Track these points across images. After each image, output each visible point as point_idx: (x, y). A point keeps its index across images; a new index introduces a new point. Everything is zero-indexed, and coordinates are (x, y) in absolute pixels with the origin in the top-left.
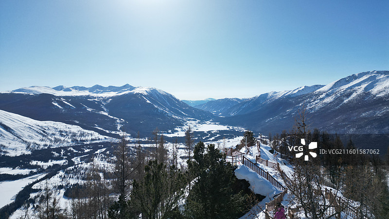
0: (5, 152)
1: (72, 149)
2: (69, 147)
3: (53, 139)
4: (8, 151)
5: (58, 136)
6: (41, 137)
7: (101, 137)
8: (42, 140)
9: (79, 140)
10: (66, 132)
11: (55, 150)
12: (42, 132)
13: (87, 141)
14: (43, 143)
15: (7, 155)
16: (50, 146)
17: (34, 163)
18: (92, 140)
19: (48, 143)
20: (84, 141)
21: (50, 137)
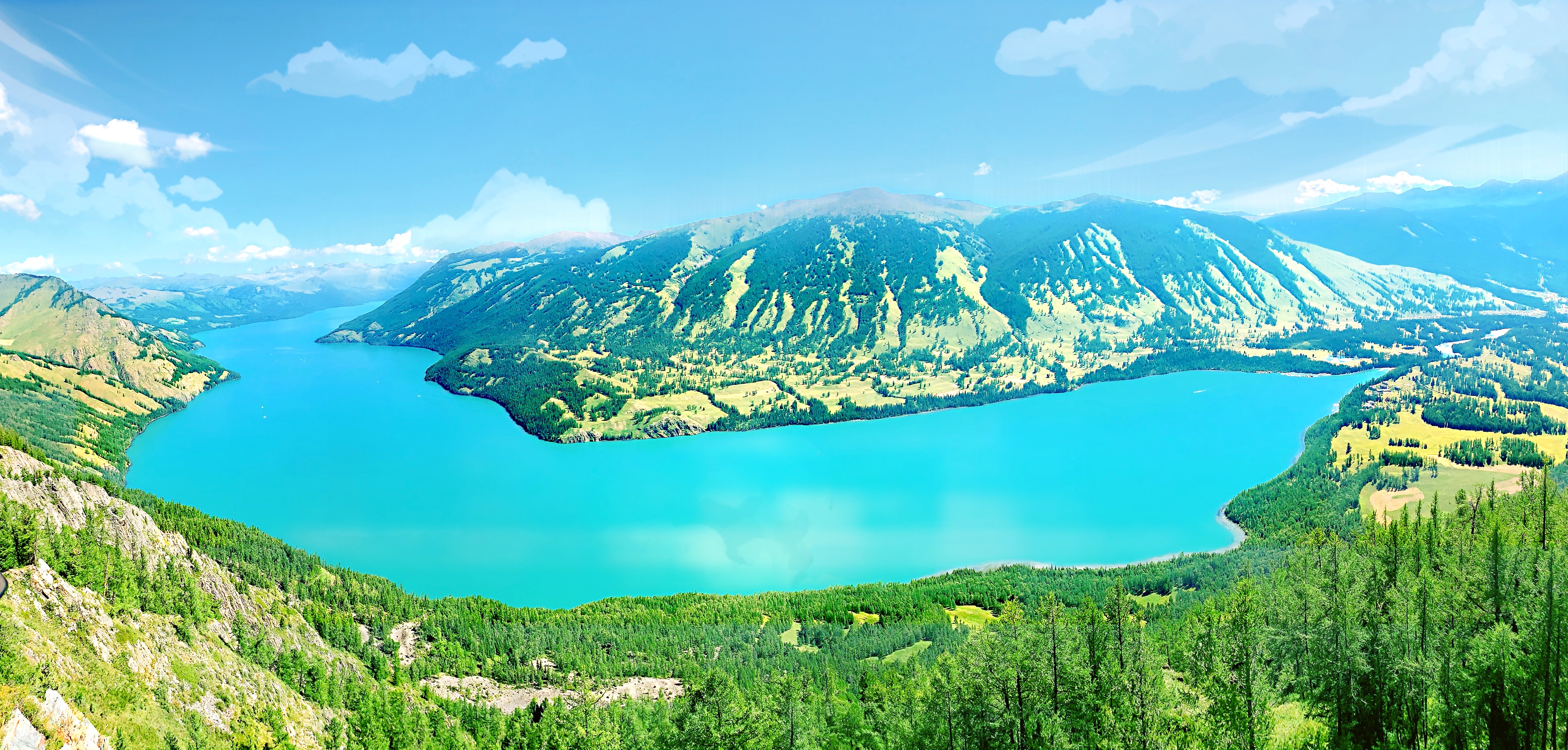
0: (1321, 322)
1: (1436, 325)
2: (1430, 320)
3: (1400, 302)
4: (1325, 320)
5: (1409, 296)
6: (1380, 296)
7: (1498, 302)
8: (1380, 303)
9: (1450, 306)
10: (1425, 289)
11: (1402, 324)
12: (1380, 288)
13: (1468, 308)
14: (1382, 309)
15: (1325, 327)
16: (1395, 315)
17: (1367, 346)
18: (1479, 307)
19: (1392, 310)
20: (1460, 309)
21: (1394, 298)
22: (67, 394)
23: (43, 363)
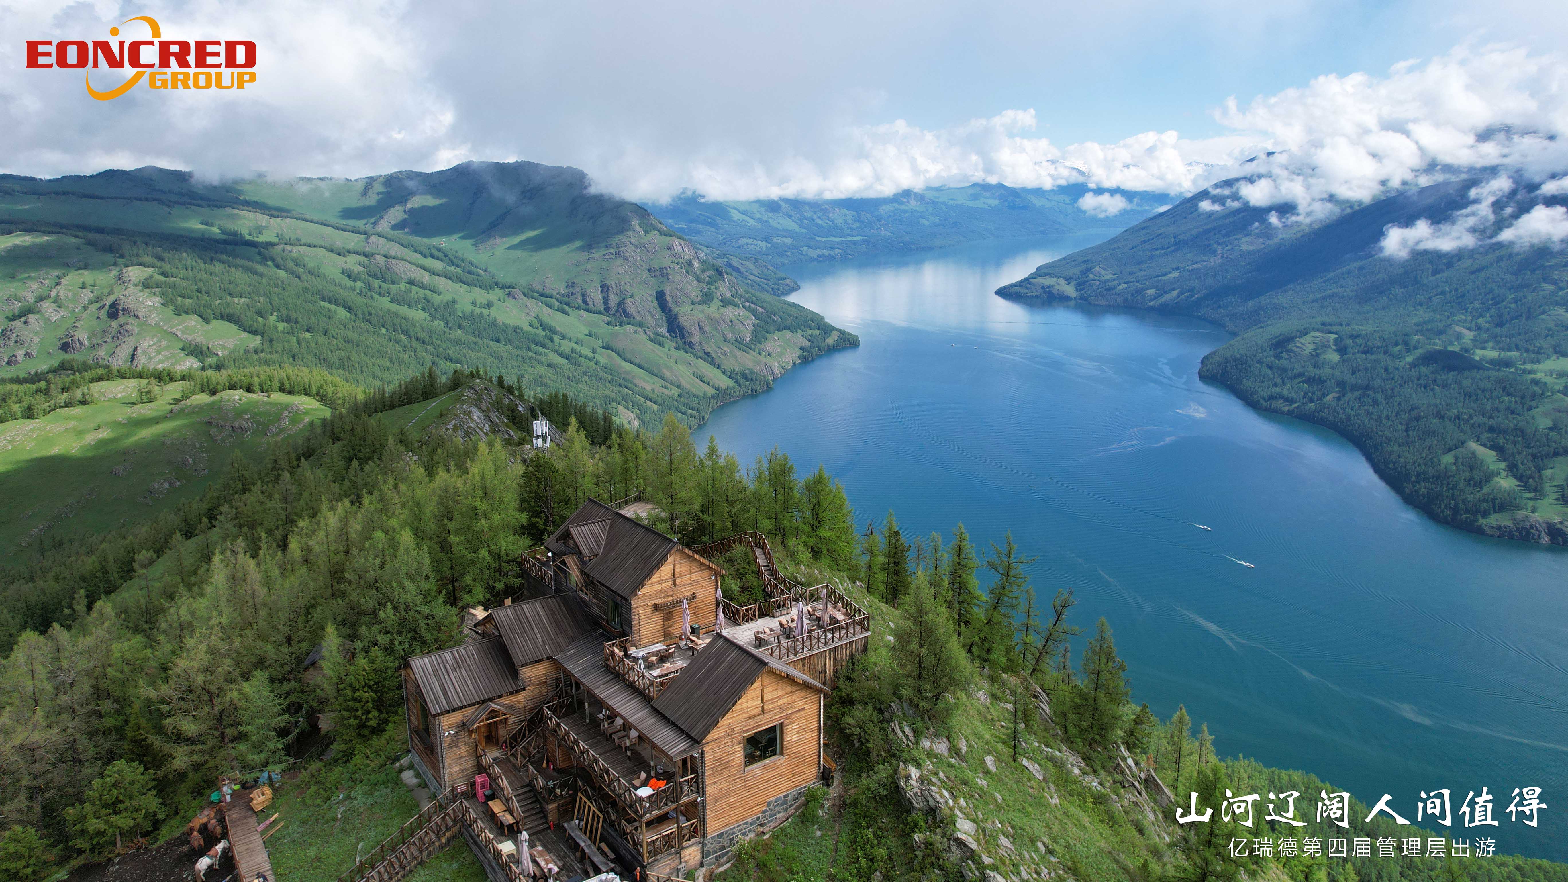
22: (591, 355)
23: (557, 304)
